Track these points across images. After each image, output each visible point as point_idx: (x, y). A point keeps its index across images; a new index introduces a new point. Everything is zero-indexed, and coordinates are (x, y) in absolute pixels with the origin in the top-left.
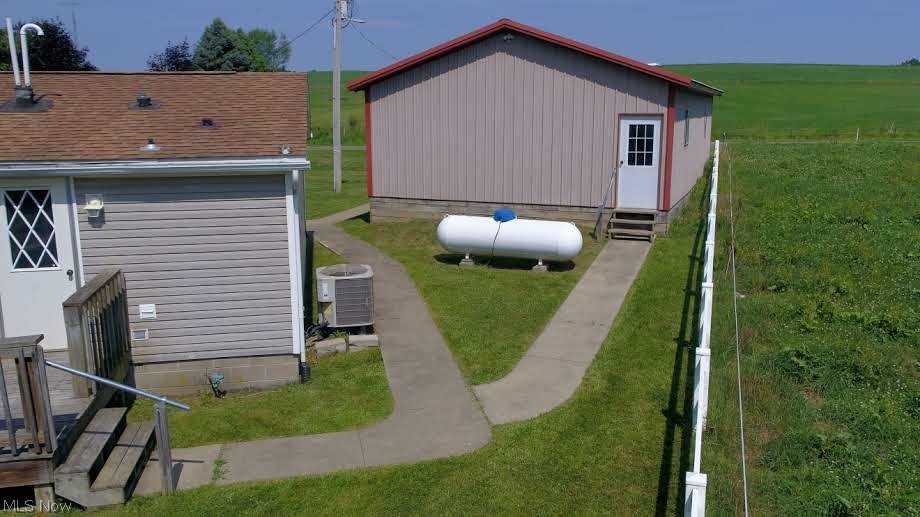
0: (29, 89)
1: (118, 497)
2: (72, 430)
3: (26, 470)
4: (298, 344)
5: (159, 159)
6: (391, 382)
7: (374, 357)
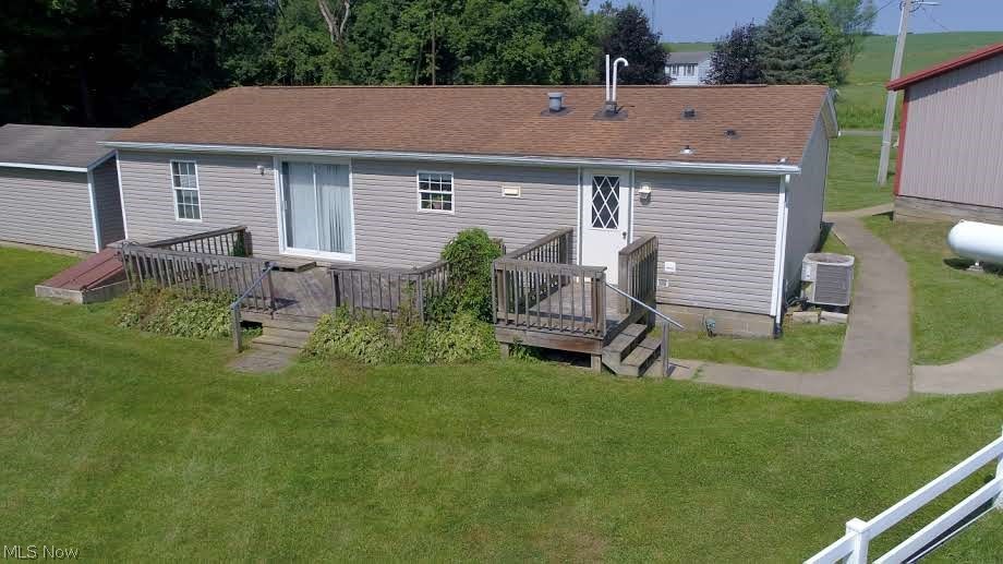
0: (615, 104)
1: (634, 372)
2: (615, 330)
3: (589, 344)
4: (775, 308)
5: (690, 161)
6: (843, 350)
7: (840, 331)
